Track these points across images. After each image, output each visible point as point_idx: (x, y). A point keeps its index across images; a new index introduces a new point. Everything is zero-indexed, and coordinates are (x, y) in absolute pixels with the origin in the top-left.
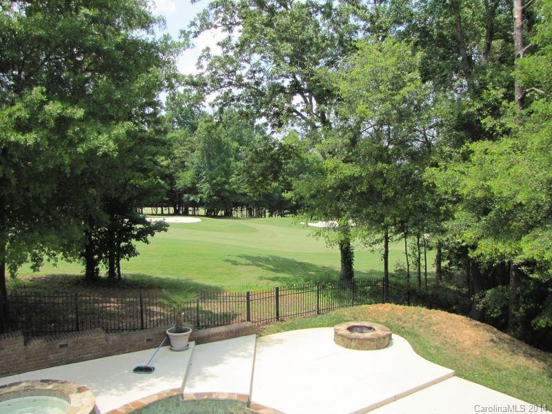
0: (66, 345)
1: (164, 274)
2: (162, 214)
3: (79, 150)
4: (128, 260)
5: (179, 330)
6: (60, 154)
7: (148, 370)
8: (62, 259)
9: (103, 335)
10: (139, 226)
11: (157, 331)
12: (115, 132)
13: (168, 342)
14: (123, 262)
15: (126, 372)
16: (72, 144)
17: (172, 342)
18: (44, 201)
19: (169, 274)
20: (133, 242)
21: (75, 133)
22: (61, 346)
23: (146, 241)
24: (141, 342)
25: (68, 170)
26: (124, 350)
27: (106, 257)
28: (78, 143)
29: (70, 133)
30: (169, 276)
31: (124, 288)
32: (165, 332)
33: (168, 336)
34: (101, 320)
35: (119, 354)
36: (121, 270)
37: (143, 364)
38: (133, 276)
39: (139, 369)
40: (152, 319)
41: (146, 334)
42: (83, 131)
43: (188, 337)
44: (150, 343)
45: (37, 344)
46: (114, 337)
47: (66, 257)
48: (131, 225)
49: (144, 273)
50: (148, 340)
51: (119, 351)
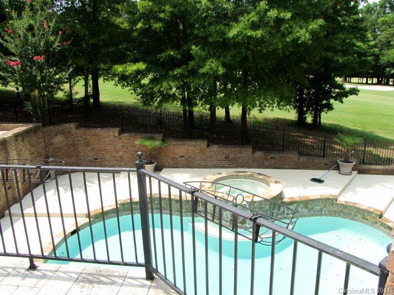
0: (275, 158)
1: (353, 126)
2: (367, 83)
3: (288, 39)
4: (326, 113)
5: (347, 161)
6: (276, 42)
7: (319, 181)
8: (276, 107)
9: (297, 156)
10: (337, 90)
11: (332, 160)
12: (311, 27)
13: (337, 168)
14: (323, 114)
15: (306, 180)
16: (284, 36)
17: (341, 168)
18: (267, 71)
19: (357, 126)
20: (332, 101)
21: (286, 28)
22: (272, 158)
23: (342, 102)
24: (320, 165)
25: (281, 52)
26: (309, 167)
27: (312, 110)
28: (288, 35)
29: (283, 28)
30: (357, 128)
31: (321, 132)
32: (337, 161)
33: (338, 164)
34: (300, 148)
35: (305, 169)
36: (321, 119)
37: (317, 177)
38: (330, 125)
39: (314, 180)
40: (333, 153)
41: (324, 161)
42: (291, 27)
43: (352, 166)
44: (326, 166)
45: (259, 154)
46: (303, 159)
47: (279, 106)
48: (331, 89)
49: (339, 124)
50: (325, 164)
51: (305, 167)
